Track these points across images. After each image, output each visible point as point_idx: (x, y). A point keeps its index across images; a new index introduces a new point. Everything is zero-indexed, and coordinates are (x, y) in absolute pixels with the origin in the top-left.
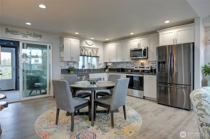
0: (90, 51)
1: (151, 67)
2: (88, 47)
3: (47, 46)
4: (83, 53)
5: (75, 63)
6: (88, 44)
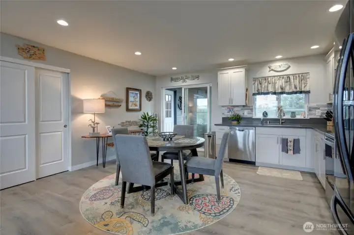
0: (280, 83)
2: (274, 76)
3: (207, 87)
4: (263, 89)
5: (246, 108)
6: (276, 69)
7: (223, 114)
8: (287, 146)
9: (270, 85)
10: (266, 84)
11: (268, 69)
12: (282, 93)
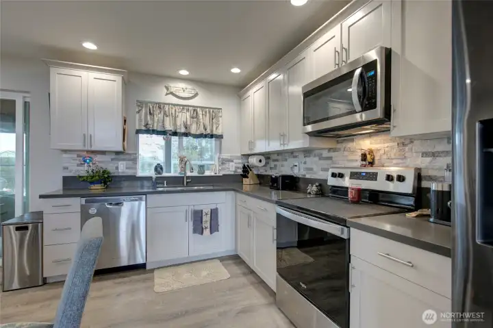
0: (183, 117)
1: (419, 177)
2: (175, 105)
3: (14, 102)
4: (155, 124)
5: (122, 156)
6: (177, 94)
7: (66, 168)
8: (202, 222)
9: (168, 118)
10: (161, 116)
11: (165, 91)
12: (186, 135)
